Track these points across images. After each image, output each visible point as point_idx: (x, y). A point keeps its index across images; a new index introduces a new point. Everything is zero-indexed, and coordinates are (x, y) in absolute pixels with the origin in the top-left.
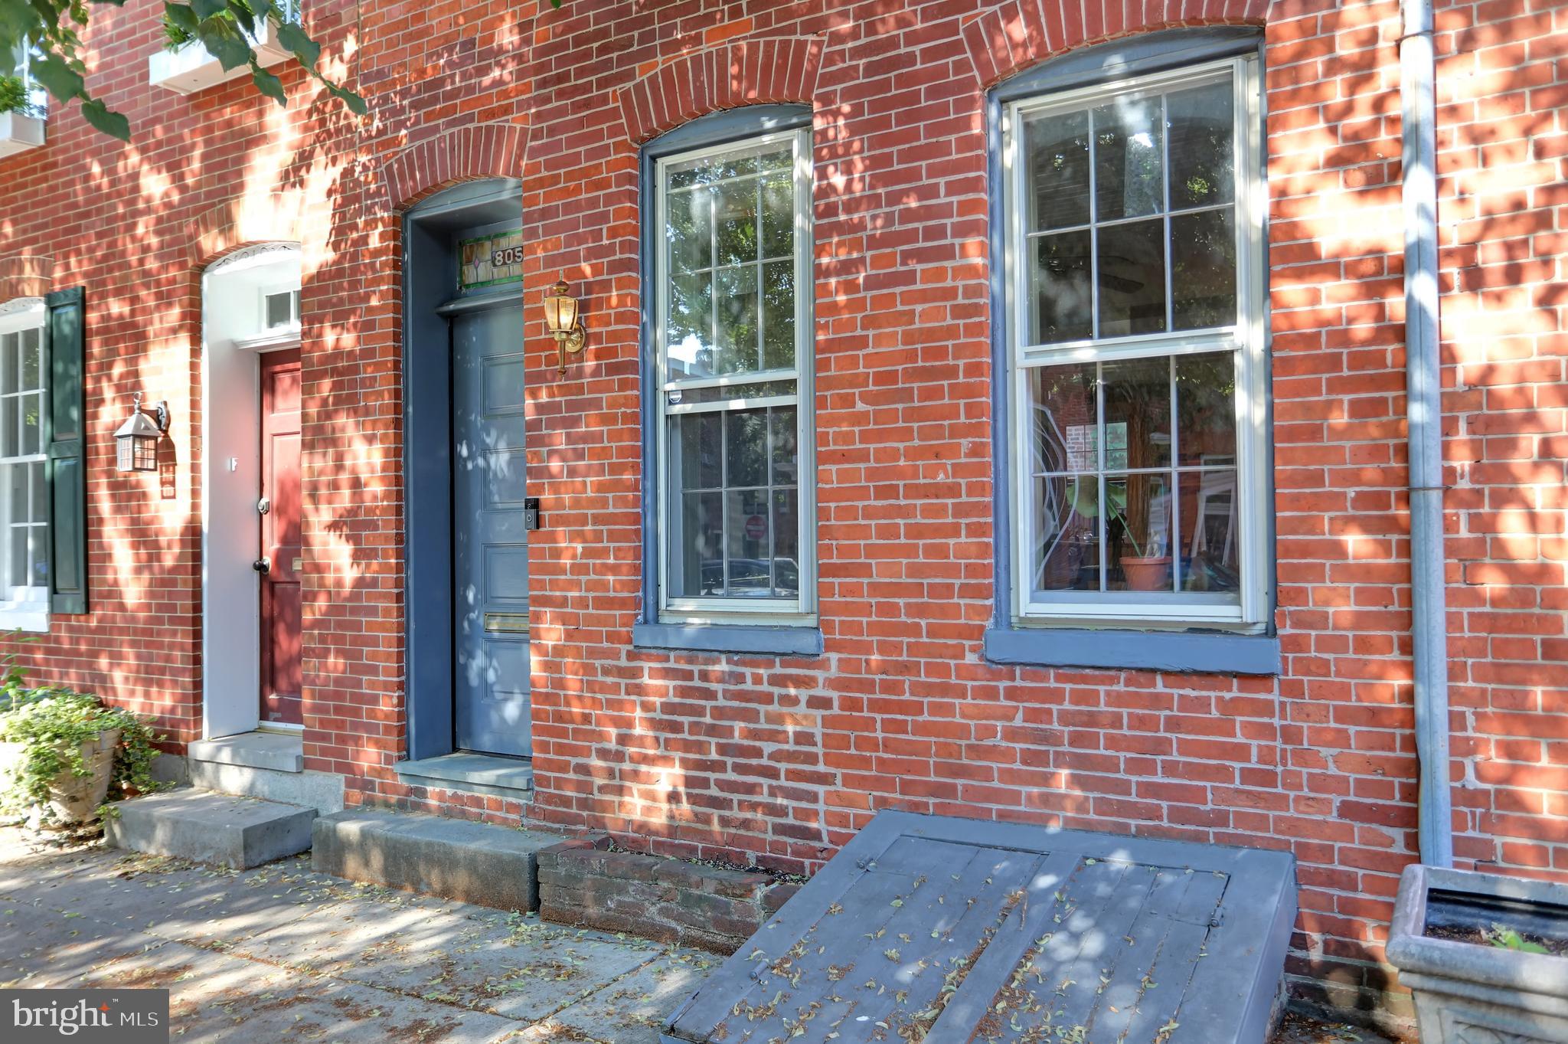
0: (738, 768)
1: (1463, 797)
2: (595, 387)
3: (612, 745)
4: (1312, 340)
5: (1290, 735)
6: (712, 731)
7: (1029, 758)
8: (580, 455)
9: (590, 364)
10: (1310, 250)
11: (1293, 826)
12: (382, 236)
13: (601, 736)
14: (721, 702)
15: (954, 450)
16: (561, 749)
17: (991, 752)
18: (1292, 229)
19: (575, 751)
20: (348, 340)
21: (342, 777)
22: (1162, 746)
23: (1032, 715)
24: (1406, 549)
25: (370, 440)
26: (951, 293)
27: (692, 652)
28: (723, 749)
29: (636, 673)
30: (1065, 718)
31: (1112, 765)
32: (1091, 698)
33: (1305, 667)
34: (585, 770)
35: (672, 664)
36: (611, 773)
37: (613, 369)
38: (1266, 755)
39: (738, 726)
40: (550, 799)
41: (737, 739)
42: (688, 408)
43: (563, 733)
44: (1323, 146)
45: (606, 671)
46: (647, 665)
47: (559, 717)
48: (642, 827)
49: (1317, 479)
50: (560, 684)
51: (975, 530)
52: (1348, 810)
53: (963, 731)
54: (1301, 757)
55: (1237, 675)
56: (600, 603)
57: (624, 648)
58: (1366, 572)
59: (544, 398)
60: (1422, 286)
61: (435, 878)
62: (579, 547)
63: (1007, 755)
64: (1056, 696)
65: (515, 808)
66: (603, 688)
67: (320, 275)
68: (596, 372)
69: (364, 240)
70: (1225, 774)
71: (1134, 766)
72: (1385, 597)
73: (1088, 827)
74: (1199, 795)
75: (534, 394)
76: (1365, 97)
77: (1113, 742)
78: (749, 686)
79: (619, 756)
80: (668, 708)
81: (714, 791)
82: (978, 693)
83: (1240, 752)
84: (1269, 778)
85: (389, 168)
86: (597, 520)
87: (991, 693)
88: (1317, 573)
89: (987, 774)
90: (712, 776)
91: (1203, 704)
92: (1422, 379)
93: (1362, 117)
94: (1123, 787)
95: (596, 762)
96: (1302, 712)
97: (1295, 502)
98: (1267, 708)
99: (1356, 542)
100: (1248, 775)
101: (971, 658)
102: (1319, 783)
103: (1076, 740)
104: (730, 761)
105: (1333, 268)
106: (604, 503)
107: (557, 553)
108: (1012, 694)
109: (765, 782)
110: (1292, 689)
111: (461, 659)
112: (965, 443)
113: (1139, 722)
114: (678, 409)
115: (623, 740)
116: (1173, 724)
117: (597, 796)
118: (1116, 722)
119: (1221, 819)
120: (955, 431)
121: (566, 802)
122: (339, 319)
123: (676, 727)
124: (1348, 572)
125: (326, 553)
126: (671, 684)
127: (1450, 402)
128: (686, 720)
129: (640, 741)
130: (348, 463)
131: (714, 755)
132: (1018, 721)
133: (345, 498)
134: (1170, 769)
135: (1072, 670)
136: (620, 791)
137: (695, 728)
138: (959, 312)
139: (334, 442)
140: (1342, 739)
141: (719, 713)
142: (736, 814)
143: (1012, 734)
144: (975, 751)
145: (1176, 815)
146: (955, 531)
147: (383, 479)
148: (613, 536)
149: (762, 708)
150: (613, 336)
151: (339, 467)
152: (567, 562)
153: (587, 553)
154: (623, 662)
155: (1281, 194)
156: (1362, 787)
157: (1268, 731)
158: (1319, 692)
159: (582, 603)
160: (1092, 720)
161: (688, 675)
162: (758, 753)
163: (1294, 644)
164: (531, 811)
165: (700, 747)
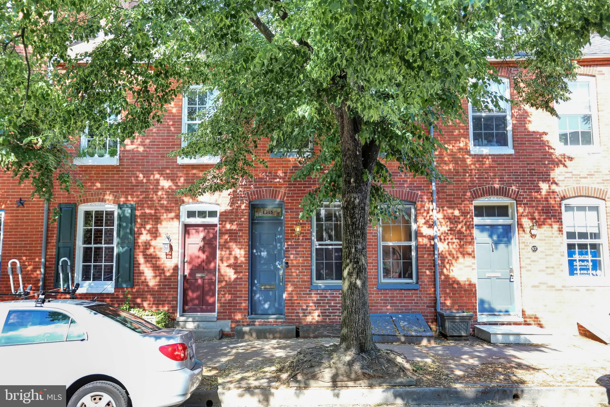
0: (332, 309)
1: (441, 303)
2: (301, 242)
3: (305, 308)
4: (423, 245)
5: (420, 297)
6: (327, 303)
7: (384, 303)
8: (298, 254)
9: (301, 238)
10: (422, 234)
11: (421, 309)
12: (245, 206)
13: (302, 306)
14: (329, 298)
15: (372, 257)
16: (292, 309)
17: (379, 303)
18: (420, 230)
19: (295, 310)
20: (234, 227)
21: (230, 321)
22: (403, 300)
23: (384, 297)
24: (434, 272)
25: (240, 249)
26: (372, 233)
27: (323, 290)
28: (329, 306)
29: (311, 294)
30: (390, 297)
31: (396, 303)
32: (393, 294)
33: (422, 288)
34: (298, 313)
35: (319, 292)
36: (304, 313)
37: (306, 239)
38: (417, 300)
39: (332, 302)
40: (289, 319)
41: (332, 304)
42: (320, 247)
43: (294, 306)
44: (423, 221)
45: (304, 294)
46: (313, 293)
47: (292, 303)
48: (311, 322)
49: (423, 263)
50: (292, 297)
51: (375, 269)
52: (427, 306)
53: (374, 300)
54: (422, 300)
55: (414, 289)
56: (302, 281)
57: (308, 290)
58: (429, 275)
59: (290, 243)
60: (436, 240)
61: (271, 336)
62: (298, 271)
63: (381, 303)
64: (388, 294)
65: (281, 322)
66: (303, 297)
67: (225, 212)
68: (303, 239)
69: (240, 206)
70: (412, 303)
71: (400, 303)
72: (431, 278)
73: (393, 313)
74: (408, 306)
75: (287, 242)
76: (428, 215)
77: (397, 300)
78: (335, 295)
79: (306, 309)
80: (317, 300)
81: (327, 314)
82: (376, 294)
83: (414, 300)
84: (417, 303)
85: (248, 193)
86: (302, 266)
87: (378, 294)
88: (423, 275)
89: (378, 306)
90: (327, 311)
91: (409, 294)
92: (436, 252)
93: (428, 218)
94: (398, 306)
95: (300, 311)
96: (422, 294)
97: (421, 266)
98: (417, 294)
99: (428, 272)
100: (415, 303)
101: (375, 289)
102: (424, 303)
103: (391, 300)
104: (331, 308)
105: (425, 236)
106: (304, 263)
107: (292, 272)
108: (381, 294)
109: (338, 311)
110: (420, 291)
111: (253, 295)
112: (374, 256)
113: (400, 297)
114: (318, 247)
115: (307, 306)
116: (405, 297)
117: (301, 317)
118: (397, 297)
119: (411, 309)
120: (373, 254)
121: (294, 319)
122: (231, 222)
123: (320, 303)
124: (427, 275)
125: (225, 272)
126: (318, 296)
127: (439, 254)
128: (322, 302)
129: (311, 306)
130: (233, 253)
131: (327, 307)
132: (382, 298)
133: (232, 261)
134: (405, 303)
135: (391, 290)
136: (306, 316)
137: (323, 303)
138: (373, 236)
139: (229, 248)
140: (426, 297)
141: (328, 300)
142: (332, 317)
143: (381, 300)
144: (376, 303)
145: (405, 309)
146: (372, 269)
147: (245, 257)
148: (306, 269)
149: (338, 299)
150: (306, 233)
151: (230, 254)
152: (294, 274)
153: (299, 272)
154: (308, 292)
155: (419, 227)
156: (429, 303)
157: (417, 297)
158: (424, 291)
159: (299, 282)
160: (394, 297)
161: (322, 294)
162: (337, 306)
163: (421, 285)
164: (284, 322)
165: (324, 306)
